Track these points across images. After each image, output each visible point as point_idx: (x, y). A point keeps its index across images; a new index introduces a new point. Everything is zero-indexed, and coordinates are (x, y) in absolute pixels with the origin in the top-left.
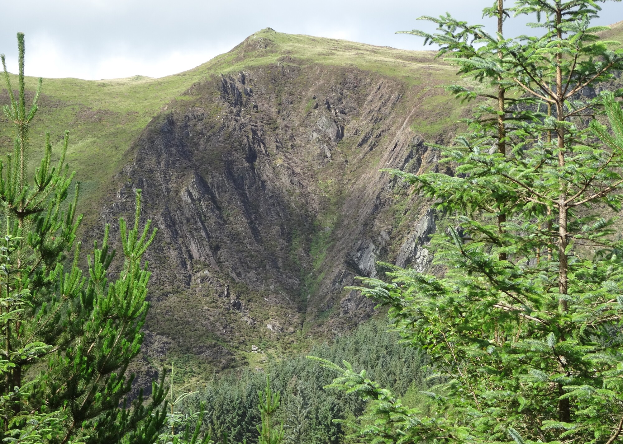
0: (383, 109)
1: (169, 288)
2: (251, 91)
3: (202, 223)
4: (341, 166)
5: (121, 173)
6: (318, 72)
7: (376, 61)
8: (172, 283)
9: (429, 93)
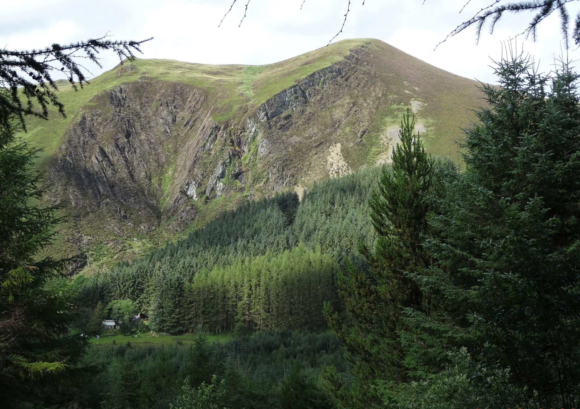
0: (197, 106)
1: (89, 210)
2: (126, 97)
3: (104, 174)
4: (175, 137)
5: (60, 149)
6: (161, 85)
7: (192, 78)
8: (90, 207)
9: (220, 97)
